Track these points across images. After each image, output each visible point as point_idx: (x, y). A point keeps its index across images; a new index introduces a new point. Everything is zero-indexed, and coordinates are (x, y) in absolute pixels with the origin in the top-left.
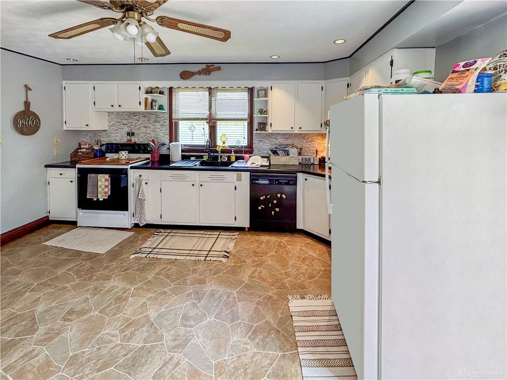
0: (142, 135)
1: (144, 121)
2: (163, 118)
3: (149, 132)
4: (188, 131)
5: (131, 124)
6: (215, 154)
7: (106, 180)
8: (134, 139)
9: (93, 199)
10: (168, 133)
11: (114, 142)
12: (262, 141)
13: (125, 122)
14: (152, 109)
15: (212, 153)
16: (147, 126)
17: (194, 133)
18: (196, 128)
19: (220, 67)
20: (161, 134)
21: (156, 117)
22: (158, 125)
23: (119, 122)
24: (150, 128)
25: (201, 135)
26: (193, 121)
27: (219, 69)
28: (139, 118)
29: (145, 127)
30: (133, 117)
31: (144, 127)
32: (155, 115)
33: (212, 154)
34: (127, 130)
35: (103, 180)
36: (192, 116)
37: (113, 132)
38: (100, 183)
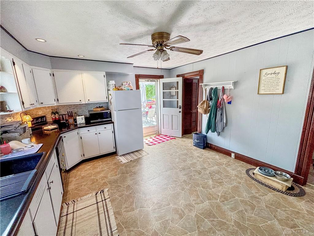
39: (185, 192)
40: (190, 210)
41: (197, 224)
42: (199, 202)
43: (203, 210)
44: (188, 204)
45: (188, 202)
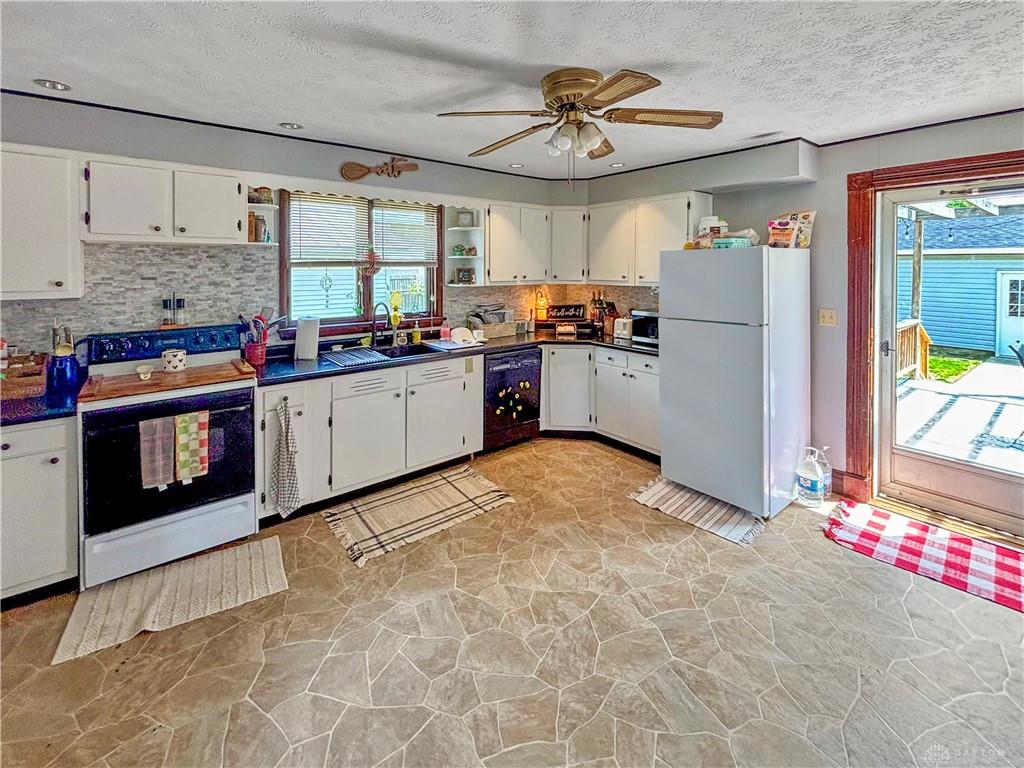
0: (204, 305)
1: (210, 269)
2: (262, 261)
3: (223, 295)
4: (320, 288)
5: (171, 276)
6: (385, 333)
7: (201, 426)
8: (183, 318)
9: (157, 488)
10: (276, 295)
11: (110, 330)
12: (455, 301)
13: (147, 271)
14: (256, 240)
15: (379, 330)
16: (218, 280)
17: (330, 292)
18: (334, 283)
19: (417, 165)
20: (257, 299)
21: (244, 259)
22: (249, 278)
23: (128, 273)
24: (229, 286)
25: (344, 297)
26: (329, 268)
27: (415, 167)
28: (194, 260)
29: (215, 284)
30: (177, 258)
31: (210, 284)
32: (242, 254)
33: (379, 334)
34: (155, 292)
35: (194, 427)
36: (327, 258)
37: (106, 301)
38: (182, 439)
39: (534, 684)
40: (446, 695)
41: (393, 711)
42: (482, 733)
43: (446, 745)
44: (470, 689)
45: (480, 690)
